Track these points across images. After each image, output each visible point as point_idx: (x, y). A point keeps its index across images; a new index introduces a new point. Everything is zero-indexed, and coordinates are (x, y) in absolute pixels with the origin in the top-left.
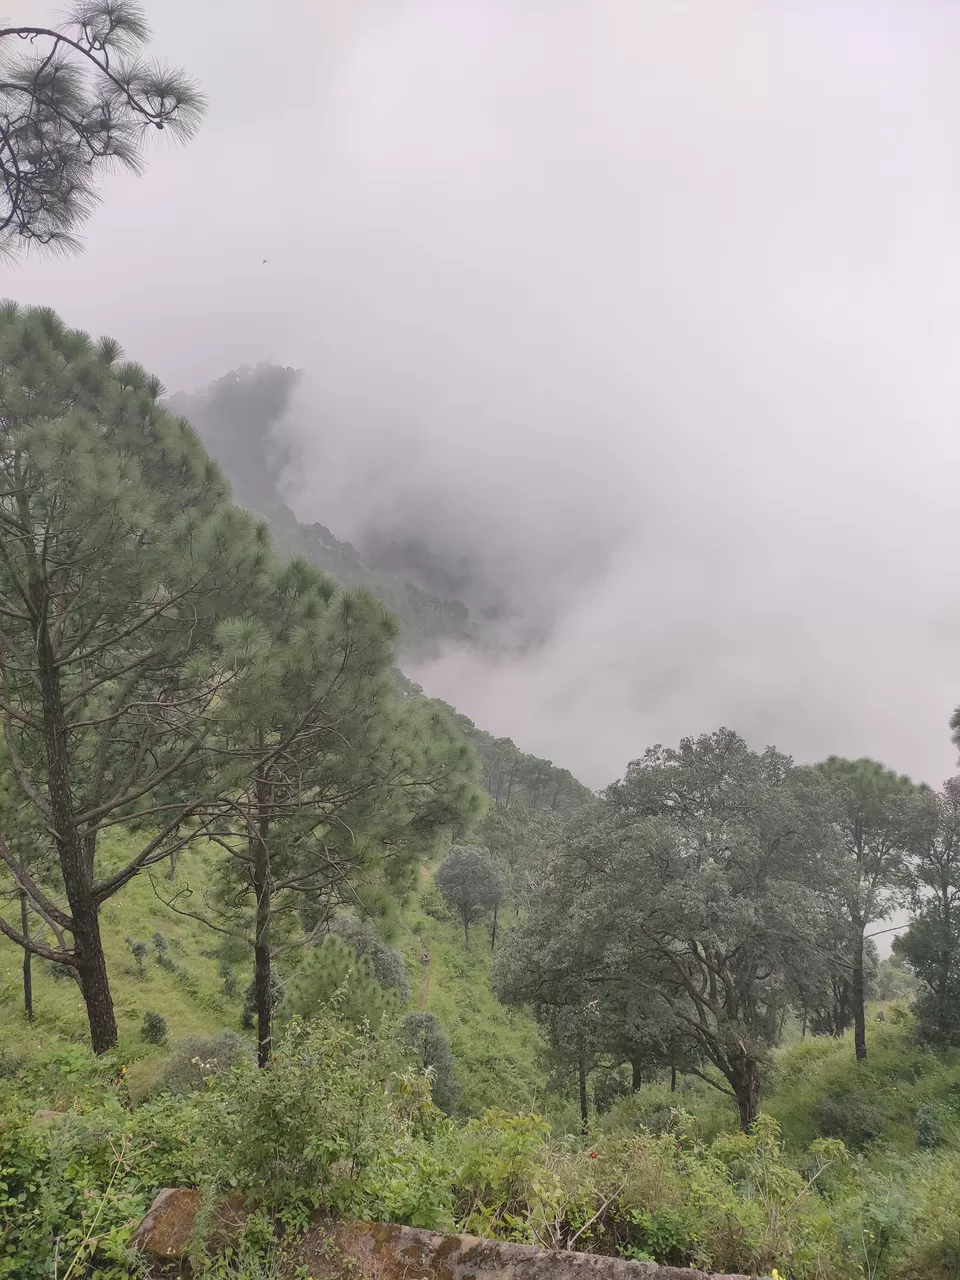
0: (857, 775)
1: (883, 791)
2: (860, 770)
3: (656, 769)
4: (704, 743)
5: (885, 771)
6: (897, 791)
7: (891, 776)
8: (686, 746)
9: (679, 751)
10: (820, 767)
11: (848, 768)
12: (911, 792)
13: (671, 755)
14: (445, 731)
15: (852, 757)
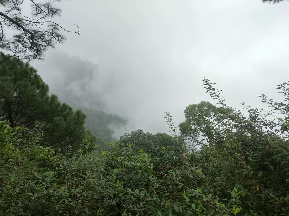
0: (163, 136)
1: (168, 139)
2: (163, 135)
3: (126, 138)
4: (136, 132)
5: (168, 135)
6: (170, 139)
7: (169, 136)
8: (132, 133)
9: (130, 134)
10: (156, 135)
11: (161, 135)
12: (172, 139)
13: (129, 135)
14: (90, 134)
15: (162, 133)
